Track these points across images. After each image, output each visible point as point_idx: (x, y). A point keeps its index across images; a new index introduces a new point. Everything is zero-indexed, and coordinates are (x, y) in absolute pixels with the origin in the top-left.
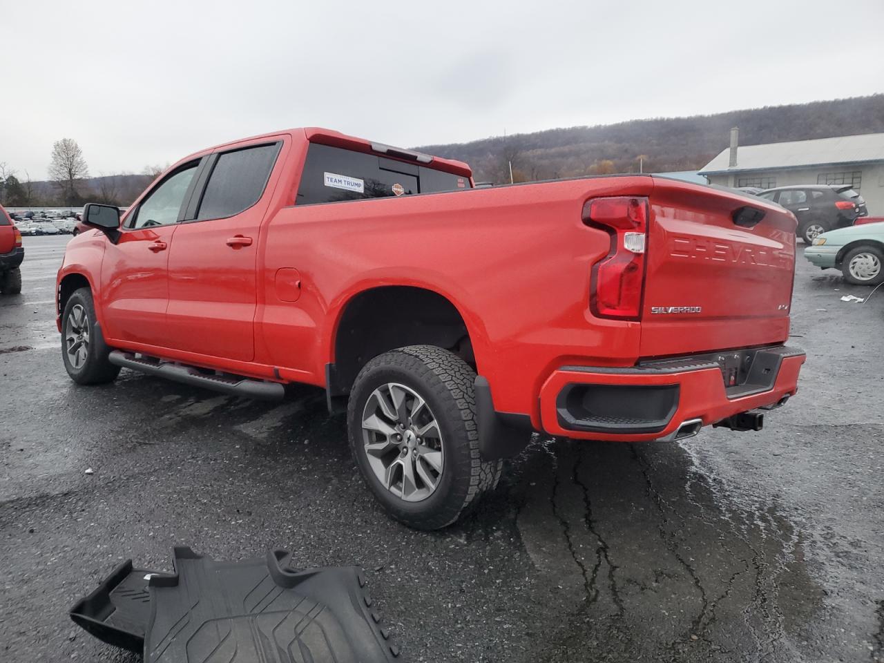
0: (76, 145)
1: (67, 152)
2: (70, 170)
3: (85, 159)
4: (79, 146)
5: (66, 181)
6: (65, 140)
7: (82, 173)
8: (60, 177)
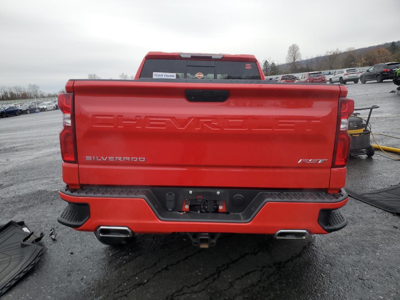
0: (297, 46)
1: (294, 50)
2: (294, 57)
3: (300, 52)
4: (299, 47)
5: (292, 63)
6: (293, 45)
7: (299, 58)
8: (290, 61)
